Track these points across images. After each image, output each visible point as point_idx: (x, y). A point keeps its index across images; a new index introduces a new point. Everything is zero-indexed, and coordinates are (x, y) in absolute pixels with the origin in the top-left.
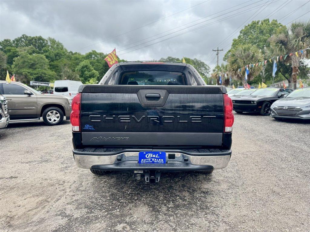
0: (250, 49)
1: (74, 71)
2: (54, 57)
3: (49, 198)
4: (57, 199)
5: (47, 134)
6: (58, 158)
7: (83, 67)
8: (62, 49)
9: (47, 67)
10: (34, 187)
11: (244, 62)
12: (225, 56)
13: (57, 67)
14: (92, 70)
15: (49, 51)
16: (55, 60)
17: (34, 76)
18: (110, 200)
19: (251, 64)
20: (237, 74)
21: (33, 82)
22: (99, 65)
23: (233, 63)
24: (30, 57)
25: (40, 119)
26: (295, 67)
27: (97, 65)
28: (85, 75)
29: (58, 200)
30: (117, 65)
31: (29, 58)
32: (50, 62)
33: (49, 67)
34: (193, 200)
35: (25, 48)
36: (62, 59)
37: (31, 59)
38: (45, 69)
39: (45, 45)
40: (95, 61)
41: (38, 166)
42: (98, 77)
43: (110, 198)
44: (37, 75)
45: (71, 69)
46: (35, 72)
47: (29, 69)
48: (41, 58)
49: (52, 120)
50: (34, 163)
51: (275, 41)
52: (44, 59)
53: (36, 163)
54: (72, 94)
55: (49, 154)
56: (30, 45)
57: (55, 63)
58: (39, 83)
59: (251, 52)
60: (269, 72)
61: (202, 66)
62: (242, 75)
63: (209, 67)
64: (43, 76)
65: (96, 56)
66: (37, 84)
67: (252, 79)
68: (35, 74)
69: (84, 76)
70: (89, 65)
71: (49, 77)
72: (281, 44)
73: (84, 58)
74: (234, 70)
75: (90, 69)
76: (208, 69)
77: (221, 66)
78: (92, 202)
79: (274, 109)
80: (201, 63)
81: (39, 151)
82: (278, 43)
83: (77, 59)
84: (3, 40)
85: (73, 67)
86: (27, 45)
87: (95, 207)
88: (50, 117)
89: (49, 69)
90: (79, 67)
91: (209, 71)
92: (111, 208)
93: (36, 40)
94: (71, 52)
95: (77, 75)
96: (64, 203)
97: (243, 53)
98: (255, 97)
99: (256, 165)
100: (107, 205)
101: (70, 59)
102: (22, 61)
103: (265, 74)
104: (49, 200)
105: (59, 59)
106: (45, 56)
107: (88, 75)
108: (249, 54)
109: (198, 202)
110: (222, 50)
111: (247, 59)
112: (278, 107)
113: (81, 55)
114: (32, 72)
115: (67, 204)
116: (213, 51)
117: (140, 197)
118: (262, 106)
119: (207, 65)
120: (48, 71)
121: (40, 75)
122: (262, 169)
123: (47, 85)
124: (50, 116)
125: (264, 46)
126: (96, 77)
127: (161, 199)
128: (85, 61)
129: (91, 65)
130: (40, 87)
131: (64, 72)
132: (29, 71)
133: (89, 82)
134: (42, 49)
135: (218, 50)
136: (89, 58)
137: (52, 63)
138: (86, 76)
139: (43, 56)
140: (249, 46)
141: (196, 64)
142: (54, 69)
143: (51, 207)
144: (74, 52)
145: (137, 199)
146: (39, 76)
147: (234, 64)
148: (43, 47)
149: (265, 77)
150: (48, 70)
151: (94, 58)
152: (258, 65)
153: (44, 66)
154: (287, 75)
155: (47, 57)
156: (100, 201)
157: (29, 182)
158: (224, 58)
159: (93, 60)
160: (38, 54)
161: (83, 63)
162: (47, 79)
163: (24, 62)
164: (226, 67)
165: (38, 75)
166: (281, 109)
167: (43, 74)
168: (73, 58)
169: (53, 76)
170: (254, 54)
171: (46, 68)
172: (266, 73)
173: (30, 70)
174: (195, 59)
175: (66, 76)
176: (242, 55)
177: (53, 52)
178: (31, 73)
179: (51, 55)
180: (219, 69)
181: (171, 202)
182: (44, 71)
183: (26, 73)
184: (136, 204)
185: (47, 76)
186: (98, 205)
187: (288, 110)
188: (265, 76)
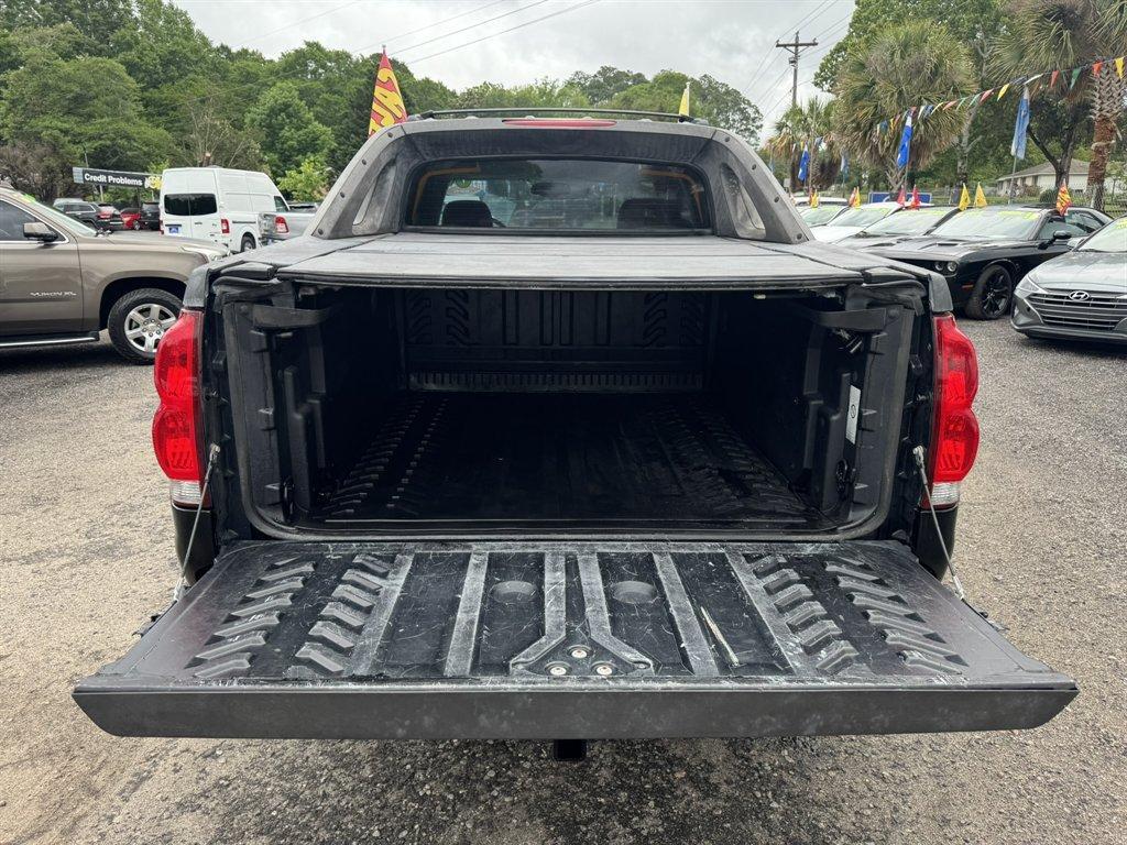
0: (925, 41)
1: (238, 125)
2: (160, 68)
3: (100, 769)
4: (135, 775)
5: (123, 406)
6: (160, 533)
7: (273, 112)
8: (188, 32)
9: (132, 109)
10: (39, 703)
11: (901, 93)
12: (822, 68)
13: (174, 109)
14: (309, 122)
15: (137, 43)
16: (165, 81)
17: (87, 145)
18: (373, 782)
19: (925, 102)
20: (871, 141)
21: (84, 172)
22: (336, 103)
23: (856, 99)
24: (67, 67)
25: (98, 339)
26: (1106, 120)
27: (328, 102)
28: (283, 144)
29: (140, 780)
30: (390, 135)
31: (61, 73)
32: (143, 90)
33: (142, 108)
34: (750, 790)
35: (41, 31)
36: (191, 75)
37: (68, 79)
38: (128, 120)
39: (120, 18)
40: (318, 85)
41: (73, 575)
42: (333, 151)
43: (373, 769)
44: (97, 144)
45: (229, 119)
46: (89, 129)
47: (66, 118)
48: (110, 72)
49: (150, 341)
50: (57, 563)
51: (1034, 11)
52: (122, 79)
53: (64, 560)
54: (234, 222)
55: (121, 513)
56: (63, 20)
57: (166, 92)
58: (107, 175)
59: (929, 54)
60: (985, 133)
61: (732, 107)
62: (888, 148)
63: (757, 111)
64: (123, 147)
65: (323, 67)
66: (102, 178)
67: (925, 163)
68: (90, 138)
69: (278, 146)
70: (297, 101)
71: (146, 149)
72: (1059, 23)
73: (277, 73)
74: (858, 128)
75: (300, 119)
76: (753, 120)
77: (806, 110)
78: (294, 798)
79: (1029, 298)
80: (728, 93)
81: (83, 493)
82: (1049, 17)
83: (248, 77)
85: (234, 110)
86: (49, 21)
87: (306, 825)
88: (139, 330)
89: (145, 118)
90: (256, 112)
91: (758, 128)
92: (376, 834)
94: (224, 48)
95: (253, 142)
96: (165, 804)
97: (897, 59)
98: (951, 244)
99: (996, 580)
100: (360, 817)
101: (223, 78)
102: (35, 83)
103: (970, 140)
104: (99, 780)
105: (181, 76)
106: (122, 63)
107: (294, 143)
108: (923, 64)
109: (775, 805)
110: (815, 44)
111: (909, 83)
112: (1046, 293)
113: (264, 62)
114: (77, 130)
115: (180, 805)
116: (778, 46)
117: (508, 768)
118: (975, 283)
119: (749, 104)
120: (141, 125)
121: (109, 143)
122: (1024, 604)
123: (140, 183)
124: (138, 326)
125: (977, 26)
126: (326, 150)
127: (601, 782)
128: (279, 84)
129: (303, 103)
130: (112, 189)
131: (203, 131)
132: (66, 126)
133: (300, 172)
134: (111, 37)
135: (797, 45)
136: (294, 75)
137: (153, 94)
138: (285, 146)
139: (114, 64)
140: (922, 27)
141: (709, 97)
142: (163, 118)
143: (104, 826)
144: (234, 50)
145: (495, 782)
146: (108, 147)
147: (860, 103)
148: (113, 27)
149: (970, 153)
150: (141, 122)
151: (314, 72)
152: (954, 107)
153: (123, 106)
154: (1053, 146)
155: (132, 68)
156: (329, 790)
157: (22, 674)
158: (817, 76)
159: (311, 80)
160: (94, 58)
161: (271, 96)
162: (138, 157)
163: (45, 89)
164: (828, 114)
165: (100, 142)
166: (1059, 298)
167: (122, 137)
168: (234, 75)
169: (158, 146)
170: (940, 63)
171: (130, 113)
172: (976, 136)
173: (70, 123)
174: (705, 76)
175: (209, 149)
176: (894, 65)
177: (152, 49)
178: (74, 135)
179: (147, 59)
180: (800, 121)
181: (652, 804)
182: (123, 125)
183: (56, 133)
184: (490, 808)
185: (135, 144)
186: (317, 814)
187: (1088, 305)
188: (968, 150)
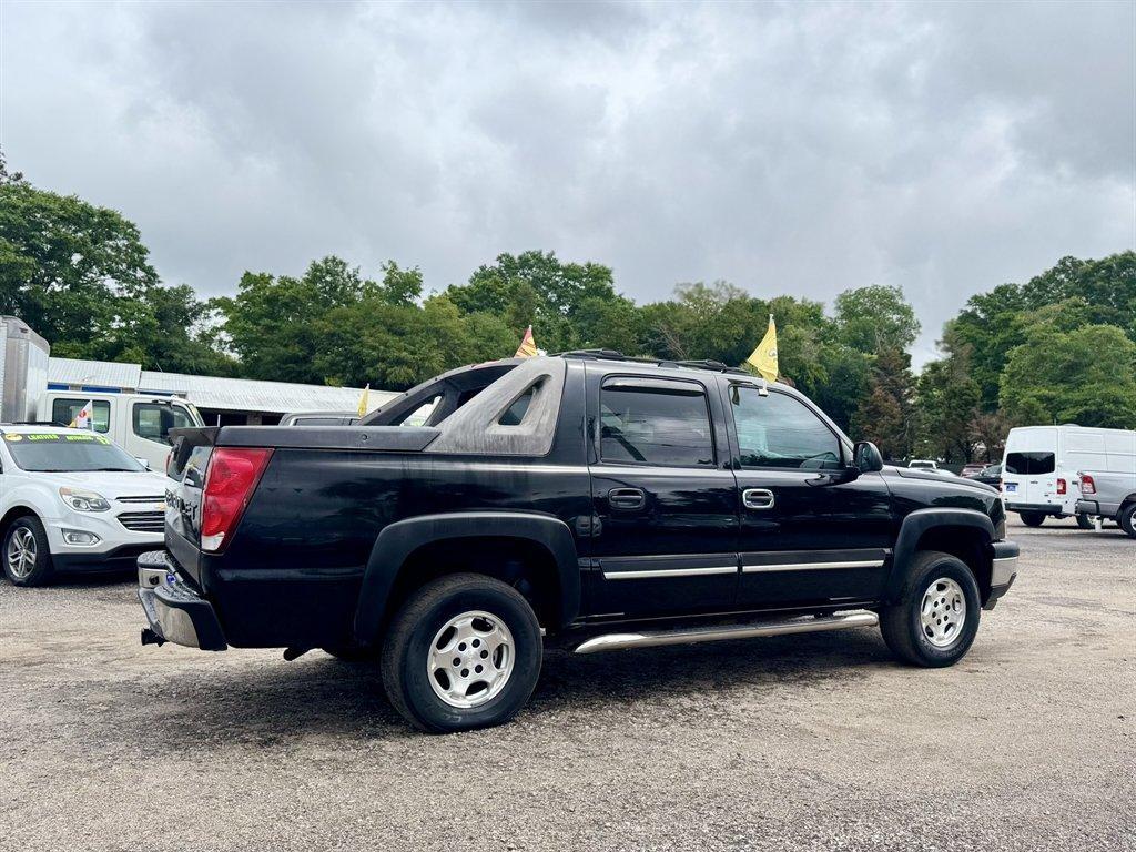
9: (1129, 372)
31: (1059, 346)
38: (1121, 384)
44: (1082, 410)
46: (1076, 396)
47: (1055, 386)
48: (1108, 338)
52: (1119, 343)
64: (1109, 412)
68: (1077, 404)
84: (991, 292)
93: (1109, 268)
102: (1033, 356)
114: (1063, 397)
132: (1053, 393)
139: (1114, 329)
146: (1093, 413)
153: (1117, 370)
160: (1095, 326)
162: (1124, 422)
163: (1039, 361)
165: (1086, 407)
167: (1110, 402)
171: (1125, 377)
173: (1058, 391)
178: (1059, 402)
182: (1114, 390)
